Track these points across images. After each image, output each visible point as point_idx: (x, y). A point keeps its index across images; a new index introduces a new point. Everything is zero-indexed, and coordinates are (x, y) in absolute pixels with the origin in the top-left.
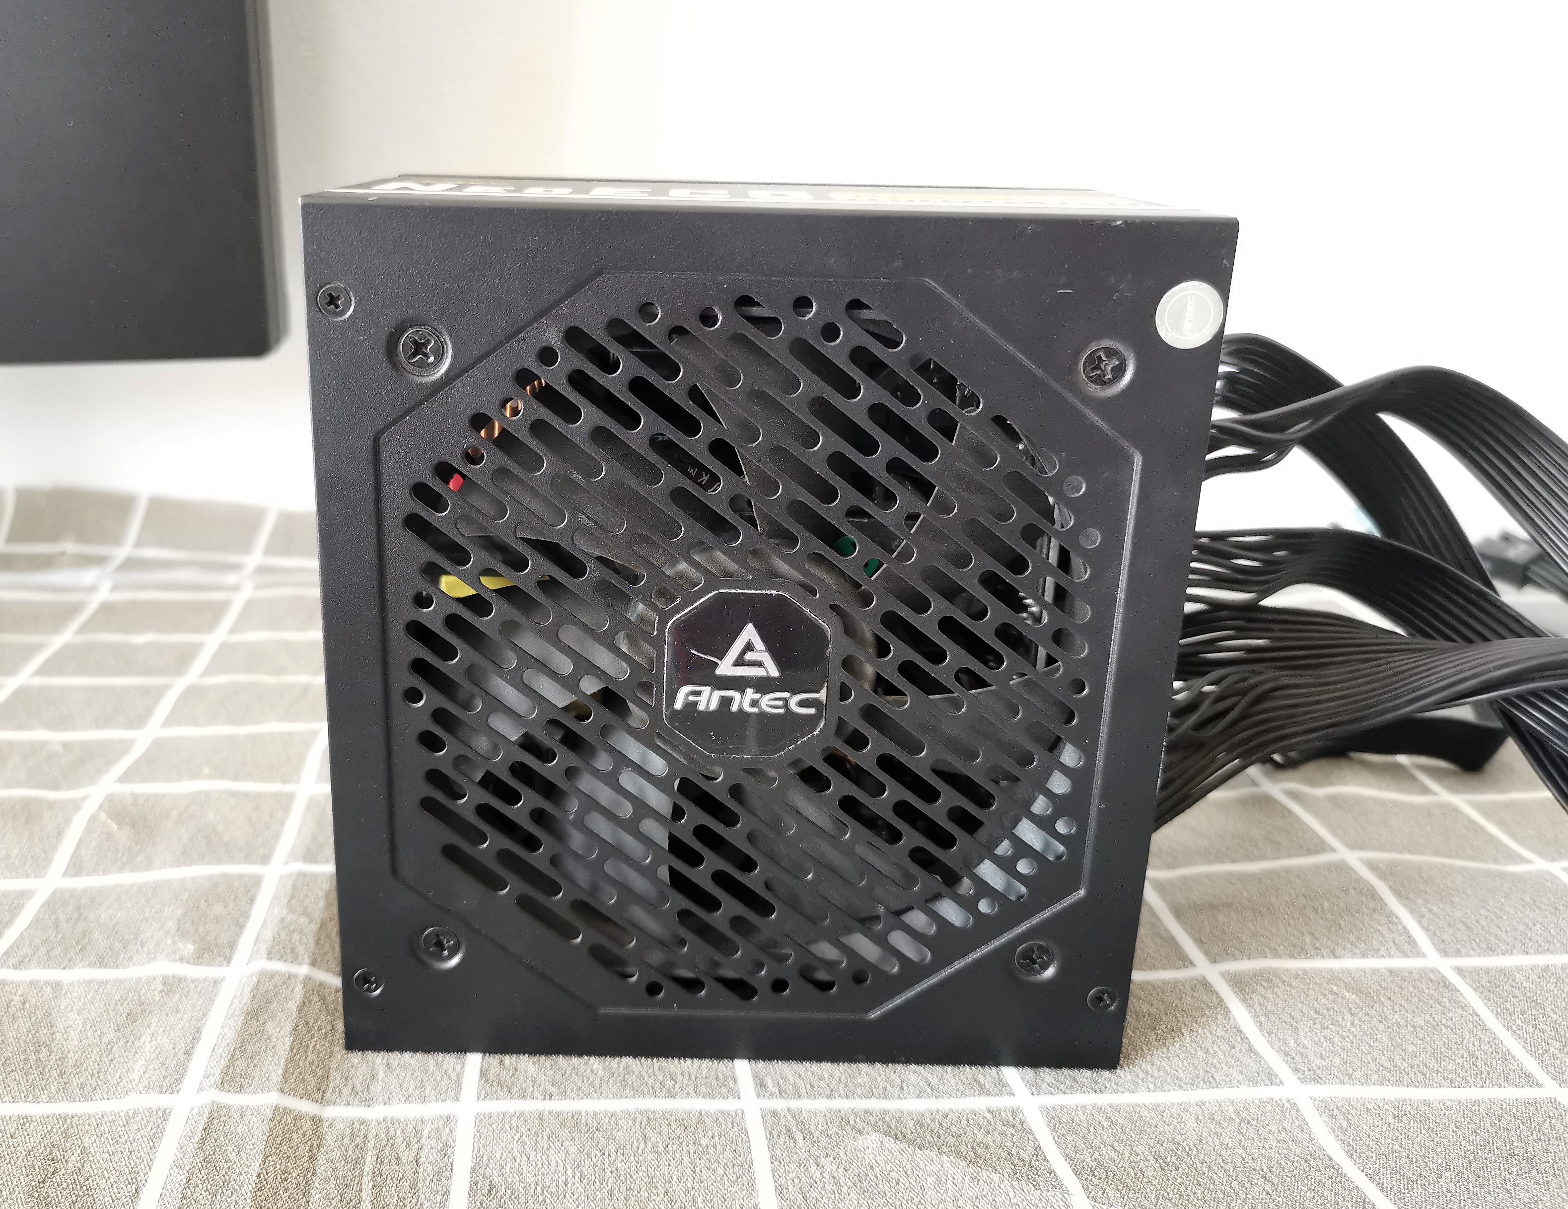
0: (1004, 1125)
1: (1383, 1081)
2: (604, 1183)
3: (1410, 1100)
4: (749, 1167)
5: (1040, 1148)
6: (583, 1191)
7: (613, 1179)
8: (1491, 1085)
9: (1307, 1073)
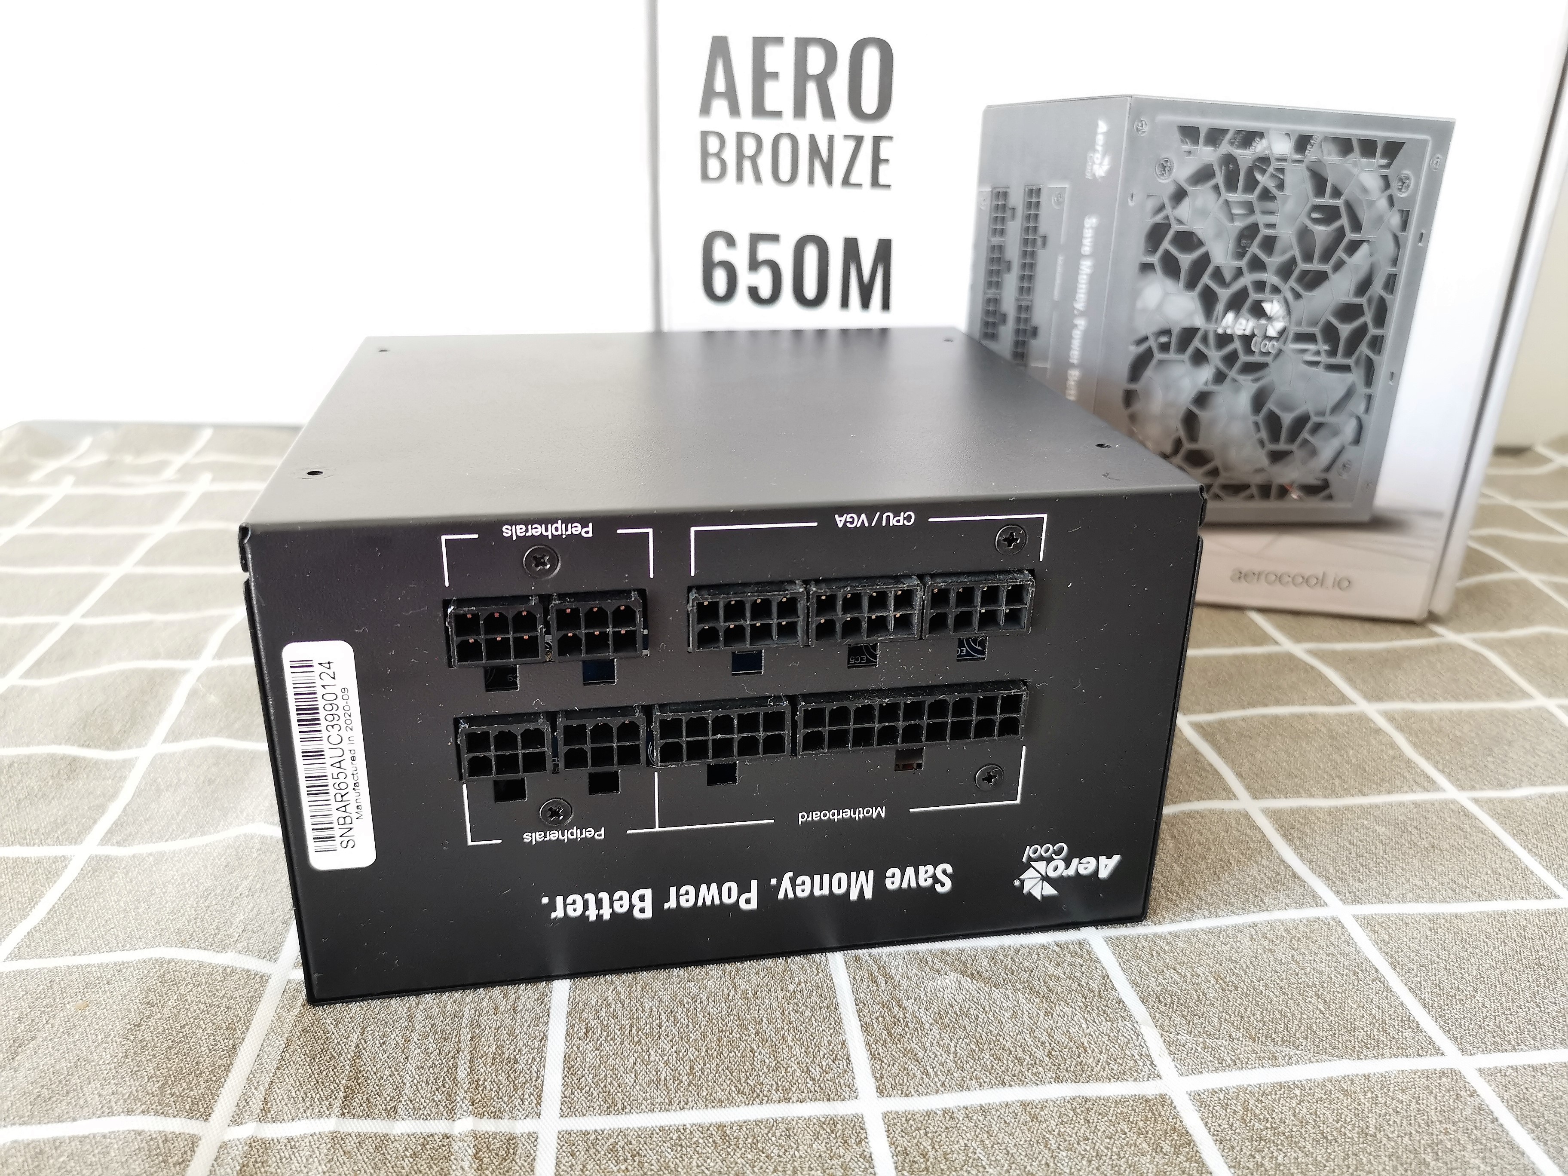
0: (1072, 956)
1: (1417, 899)
2: (697, 1026)
3: (1444, 914)
4: (835, 1008)
5: (1108, 976)
6: (676, 1033)
7: (705, 1022)
8: (1514, 898)
9: (1347, 895)
